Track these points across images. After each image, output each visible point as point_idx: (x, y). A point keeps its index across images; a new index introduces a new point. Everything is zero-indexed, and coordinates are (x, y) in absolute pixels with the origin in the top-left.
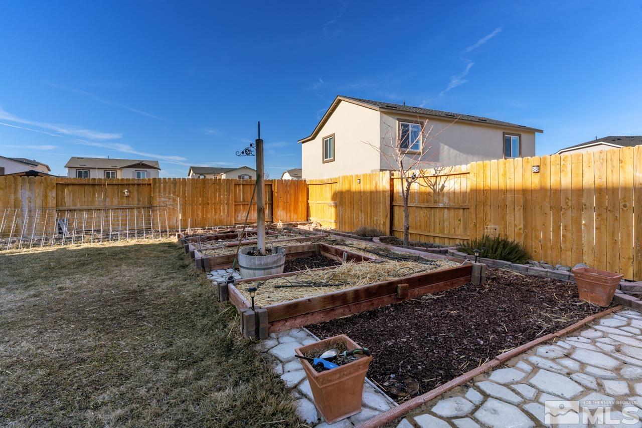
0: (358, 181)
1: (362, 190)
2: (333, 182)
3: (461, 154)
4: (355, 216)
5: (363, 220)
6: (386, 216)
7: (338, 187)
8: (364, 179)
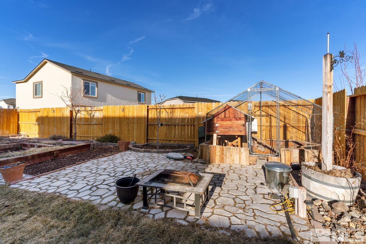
0: (53, 111)
1: (55, 116)
2: (37, 111)
3: (118, 99)
4: (51, 130)
5: (56, 131)
6: (68, 129)
7: (40, 114)
8: (56, 111)
